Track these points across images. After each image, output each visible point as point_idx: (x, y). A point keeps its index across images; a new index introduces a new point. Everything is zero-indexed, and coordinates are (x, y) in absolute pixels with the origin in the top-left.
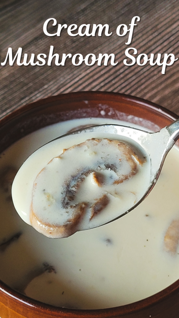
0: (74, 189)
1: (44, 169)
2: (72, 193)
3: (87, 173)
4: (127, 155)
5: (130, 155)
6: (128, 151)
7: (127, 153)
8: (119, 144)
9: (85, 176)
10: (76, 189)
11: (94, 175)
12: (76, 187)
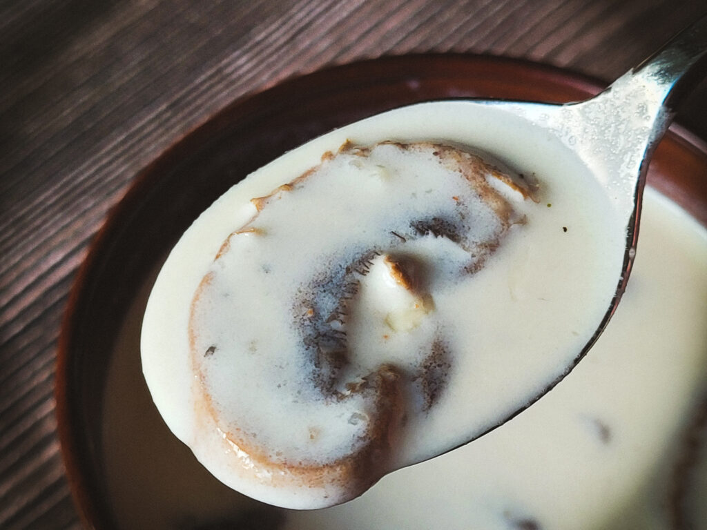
0: (337, 325)
1: (208, 279)
2: (337, 340)
3: (363, 263)
4: (474, 178)
5: (482, 176)
6: (472, 166)
7: (470, 173)
8: (437, 150)
9: (357, 276)
10: (342, 323)
11: (390, 265)
12: (342, 317)
